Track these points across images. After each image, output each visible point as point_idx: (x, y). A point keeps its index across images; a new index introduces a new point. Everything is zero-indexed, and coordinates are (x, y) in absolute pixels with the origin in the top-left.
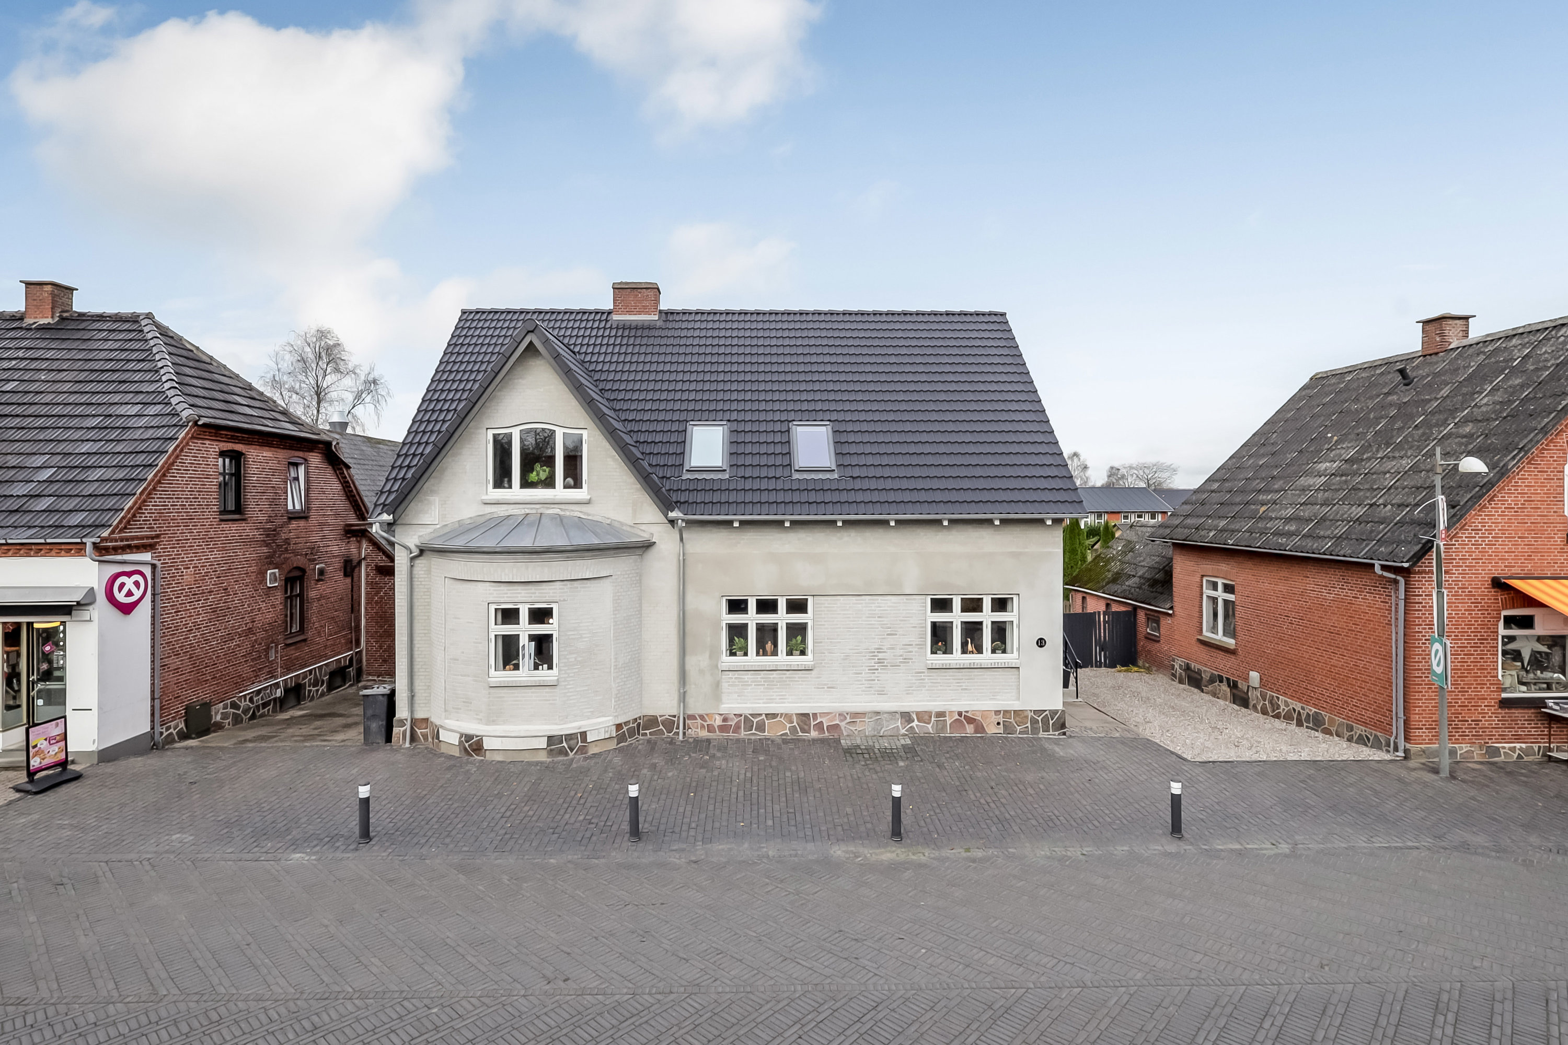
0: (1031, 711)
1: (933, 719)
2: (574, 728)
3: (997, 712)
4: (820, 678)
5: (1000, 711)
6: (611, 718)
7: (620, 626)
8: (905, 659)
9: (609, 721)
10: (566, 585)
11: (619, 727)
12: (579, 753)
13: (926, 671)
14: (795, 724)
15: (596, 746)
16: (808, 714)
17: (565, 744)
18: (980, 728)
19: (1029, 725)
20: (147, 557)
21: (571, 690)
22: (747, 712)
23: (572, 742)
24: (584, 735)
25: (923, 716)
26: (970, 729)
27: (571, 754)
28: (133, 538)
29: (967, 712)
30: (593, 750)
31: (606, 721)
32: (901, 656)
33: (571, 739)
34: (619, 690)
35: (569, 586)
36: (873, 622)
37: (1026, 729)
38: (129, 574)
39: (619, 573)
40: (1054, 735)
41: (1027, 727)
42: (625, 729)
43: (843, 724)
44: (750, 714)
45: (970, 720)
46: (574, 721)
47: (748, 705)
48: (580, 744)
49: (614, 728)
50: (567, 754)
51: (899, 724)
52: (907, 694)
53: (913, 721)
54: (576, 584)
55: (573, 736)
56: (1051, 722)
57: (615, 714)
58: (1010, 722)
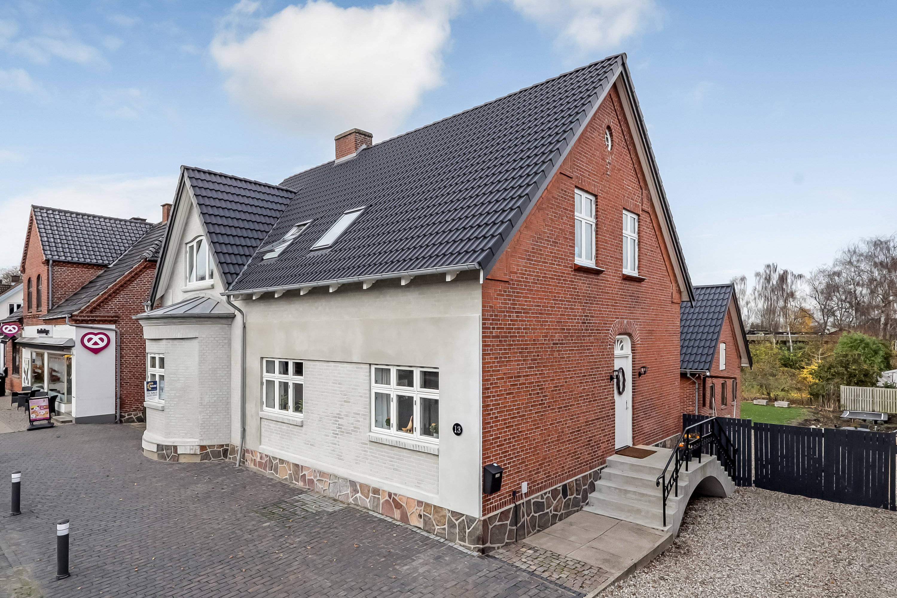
0: (449, 511)
1: (371, 494)
2: (170, 442)
3: (420, 503)
4: (306, 435)
5: (422, 502)
6: (198, 440)
7: (205, 375)
8: (355, 428)
9: (195, 442)
10: (169, 342)
11: (203, 448)
12: (172, 460)
13: (368, 443)
14: (291, 472)
15: (184, 458)
16: (299, 465)
17: (164, 452)
18: (405, 518)
19: (446, 526)
20: (113, 327)
21: (172, 416)
22: (271, 454)
23: (169, 451)
24: (175, 447)
25: (365, 489)
26: (397, 514)
27: (168, 460)
28: (97, 316)
29: (395, 495)
30: (182, 460)
31: (192, 442)
32: (352, 424)
33: (168, 449)
34: (204, 421)
35: (171, 343)
36: (336, 388)
37: (443, 532)
38: (96, 334)
39: (205, 336)
40: (469, 549)
41: (444, 529)
42: (209, 450)
43: (315, 480)
44: (273, 457)
45: (398, 506)
46: (174, 438)
47: (272, 449)
48: (173, 454)
49: (198, 448)
50: (165, 459)
51: (349, 492)
52: (356, 463)
53: (358, 492)
54: (176, 342)
55: (169, 447)
56: (467, 531)
57: (201, 438)
58: (430, 519)
